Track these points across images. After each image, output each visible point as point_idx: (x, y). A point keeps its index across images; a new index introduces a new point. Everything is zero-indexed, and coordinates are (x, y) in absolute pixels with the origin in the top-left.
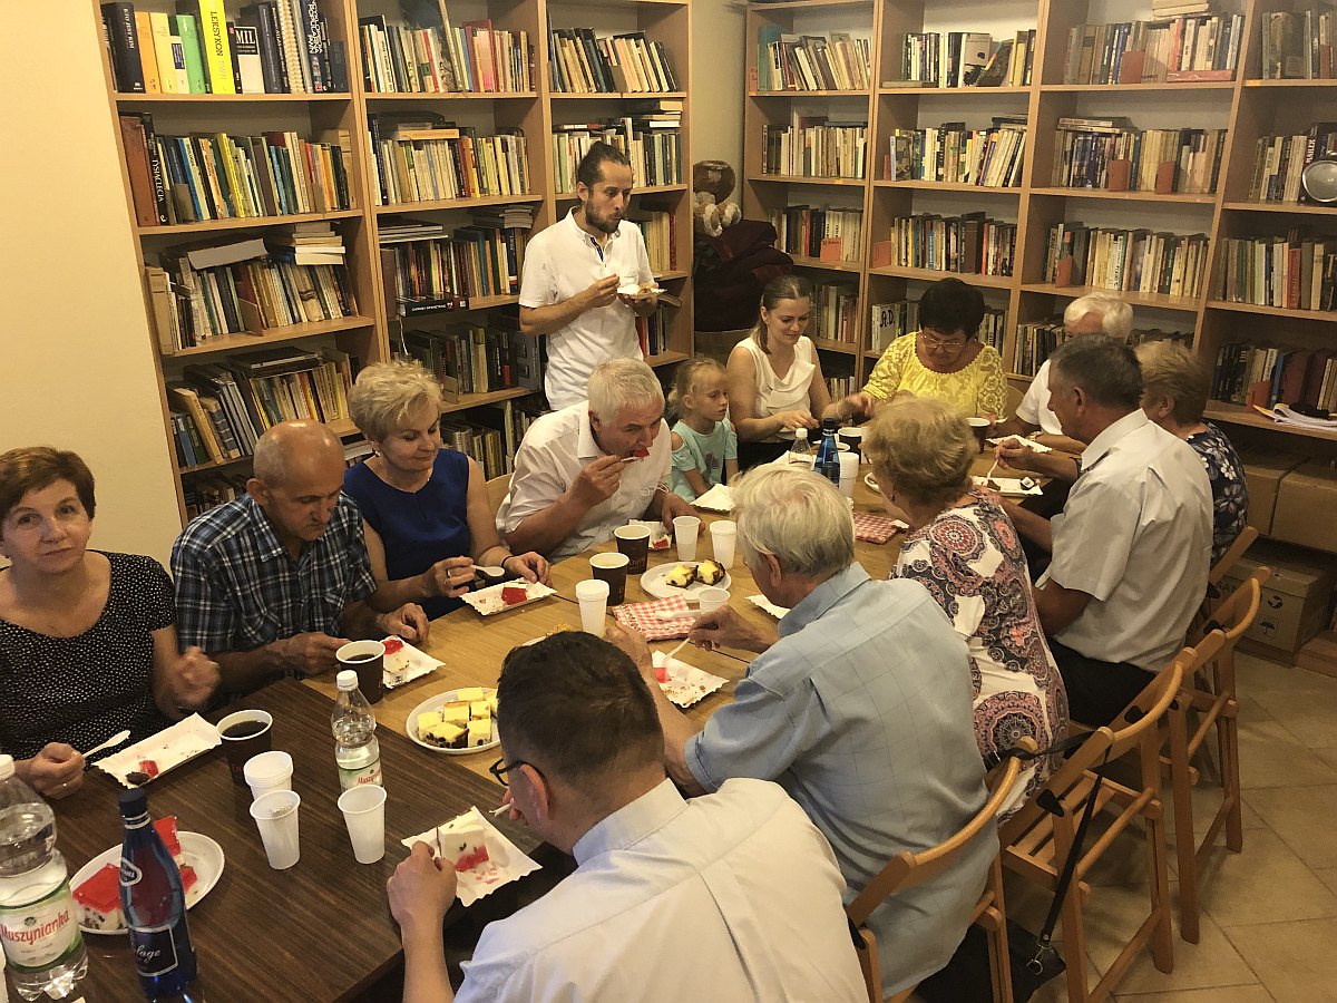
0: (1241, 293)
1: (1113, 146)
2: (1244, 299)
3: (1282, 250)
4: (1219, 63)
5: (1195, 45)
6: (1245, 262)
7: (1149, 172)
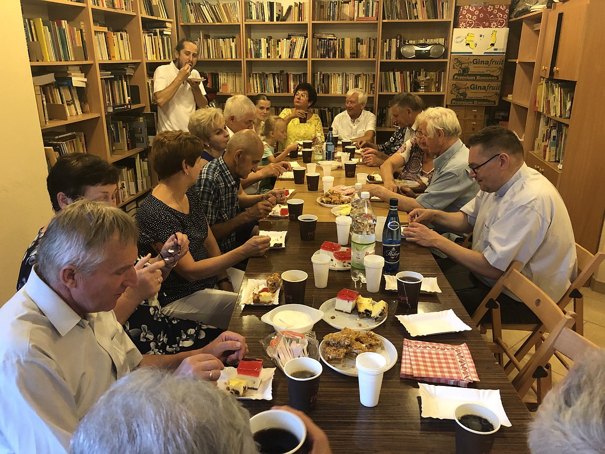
0: (387, 89)
1: (334, 43)
2: (388, 91)
3: (398, 74)
4: (367, 15)
5: (358, 9)
6: (387, 79)
7: (347, 52)
